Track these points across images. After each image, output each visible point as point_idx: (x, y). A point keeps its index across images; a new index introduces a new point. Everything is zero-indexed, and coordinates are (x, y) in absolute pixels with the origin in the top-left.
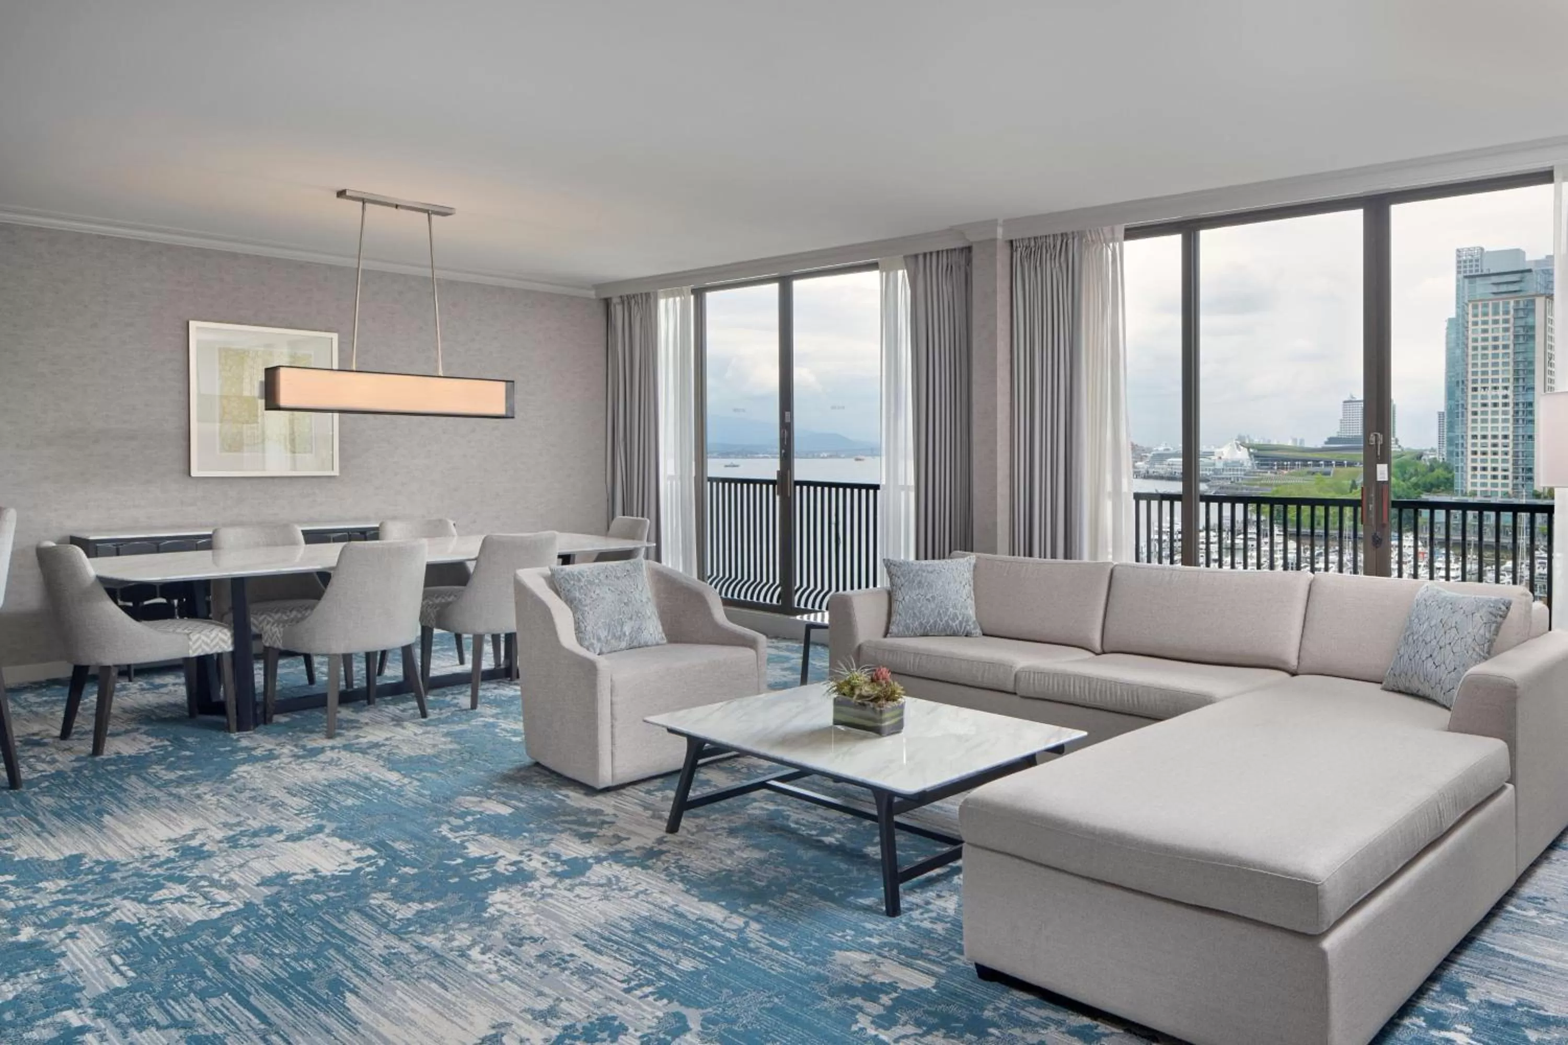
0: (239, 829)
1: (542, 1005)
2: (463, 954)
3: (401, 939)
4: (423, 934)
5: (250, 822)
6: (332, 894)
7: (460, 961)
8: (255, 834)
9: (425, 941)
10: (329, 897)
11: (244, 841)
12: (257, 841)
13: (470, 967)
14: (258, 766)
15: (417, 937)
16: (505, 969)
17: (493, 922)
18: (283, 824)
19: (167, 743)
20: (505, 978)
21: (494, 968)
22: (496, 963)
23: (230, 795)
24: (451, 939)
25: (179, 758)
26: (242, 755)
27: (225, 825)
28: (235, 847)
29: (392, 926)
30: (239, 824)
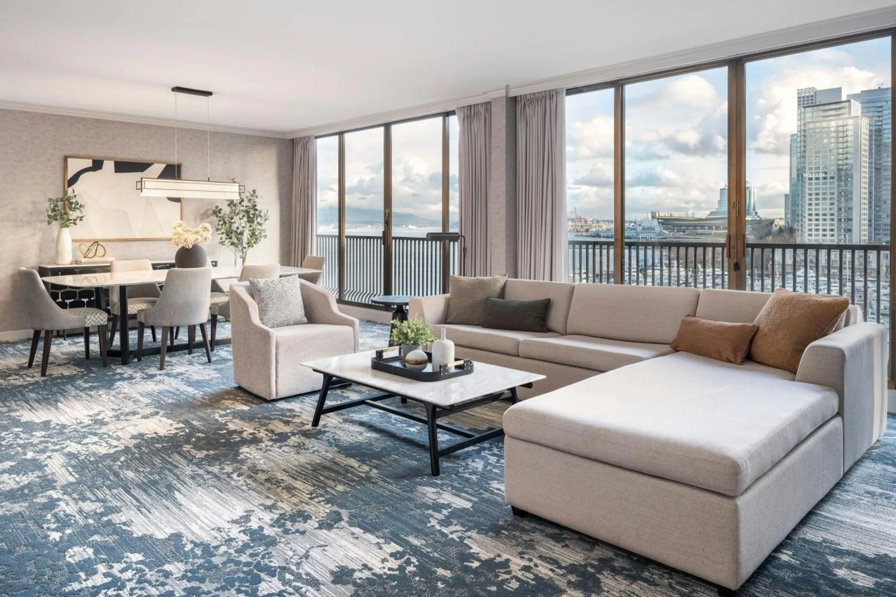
0: (119, 412)
1: (269, 503)
2: (229, 476)
3: (199, 468)
4: (209, 465)
5: (124, 408)
6: (165, 444)
7: (227, 479)
8: (127, 414)
9: (210, 469)
10: (164, 446)
11: (122, 417)
12: (128, 418)
13: (233, 483)
14: (126, 382)
15: (207, 467)
16: (250, 484)
17: (243, 462)
18: (139, 410)
19: (83, 370)
20: (249, 489)
21: (244, 484)
22: (245, 481)
23: (114, 396)
24: (223, 469)
25: (90, 377)
26: (118, 377)
27: (113, 409)
28: (118, 420)
29: (194, 461)
30: (119, 409)
